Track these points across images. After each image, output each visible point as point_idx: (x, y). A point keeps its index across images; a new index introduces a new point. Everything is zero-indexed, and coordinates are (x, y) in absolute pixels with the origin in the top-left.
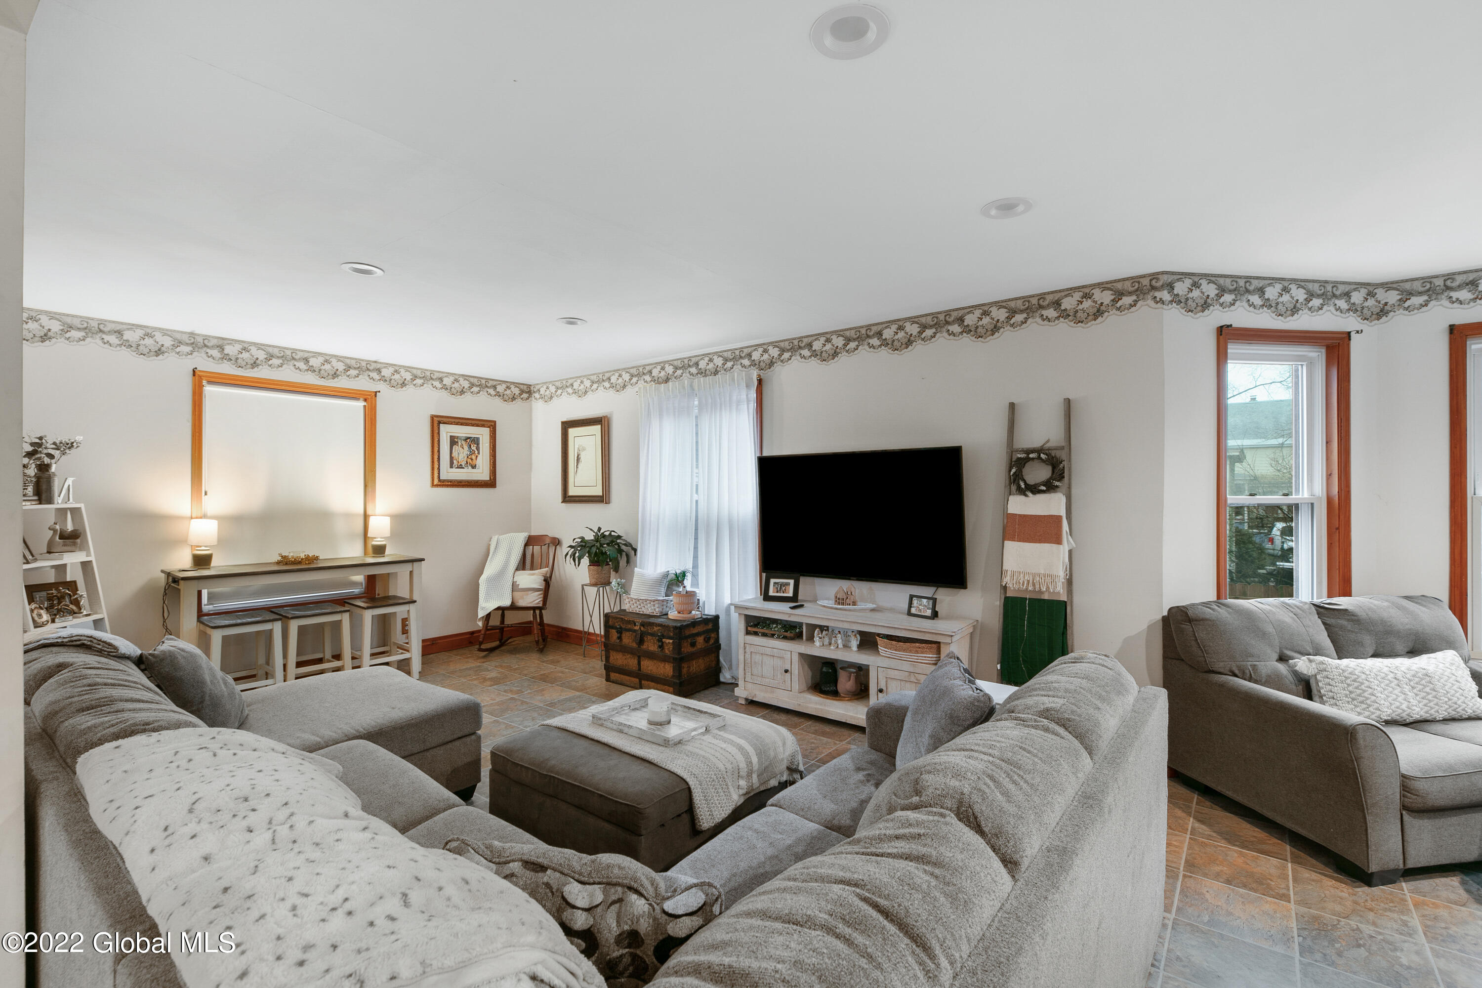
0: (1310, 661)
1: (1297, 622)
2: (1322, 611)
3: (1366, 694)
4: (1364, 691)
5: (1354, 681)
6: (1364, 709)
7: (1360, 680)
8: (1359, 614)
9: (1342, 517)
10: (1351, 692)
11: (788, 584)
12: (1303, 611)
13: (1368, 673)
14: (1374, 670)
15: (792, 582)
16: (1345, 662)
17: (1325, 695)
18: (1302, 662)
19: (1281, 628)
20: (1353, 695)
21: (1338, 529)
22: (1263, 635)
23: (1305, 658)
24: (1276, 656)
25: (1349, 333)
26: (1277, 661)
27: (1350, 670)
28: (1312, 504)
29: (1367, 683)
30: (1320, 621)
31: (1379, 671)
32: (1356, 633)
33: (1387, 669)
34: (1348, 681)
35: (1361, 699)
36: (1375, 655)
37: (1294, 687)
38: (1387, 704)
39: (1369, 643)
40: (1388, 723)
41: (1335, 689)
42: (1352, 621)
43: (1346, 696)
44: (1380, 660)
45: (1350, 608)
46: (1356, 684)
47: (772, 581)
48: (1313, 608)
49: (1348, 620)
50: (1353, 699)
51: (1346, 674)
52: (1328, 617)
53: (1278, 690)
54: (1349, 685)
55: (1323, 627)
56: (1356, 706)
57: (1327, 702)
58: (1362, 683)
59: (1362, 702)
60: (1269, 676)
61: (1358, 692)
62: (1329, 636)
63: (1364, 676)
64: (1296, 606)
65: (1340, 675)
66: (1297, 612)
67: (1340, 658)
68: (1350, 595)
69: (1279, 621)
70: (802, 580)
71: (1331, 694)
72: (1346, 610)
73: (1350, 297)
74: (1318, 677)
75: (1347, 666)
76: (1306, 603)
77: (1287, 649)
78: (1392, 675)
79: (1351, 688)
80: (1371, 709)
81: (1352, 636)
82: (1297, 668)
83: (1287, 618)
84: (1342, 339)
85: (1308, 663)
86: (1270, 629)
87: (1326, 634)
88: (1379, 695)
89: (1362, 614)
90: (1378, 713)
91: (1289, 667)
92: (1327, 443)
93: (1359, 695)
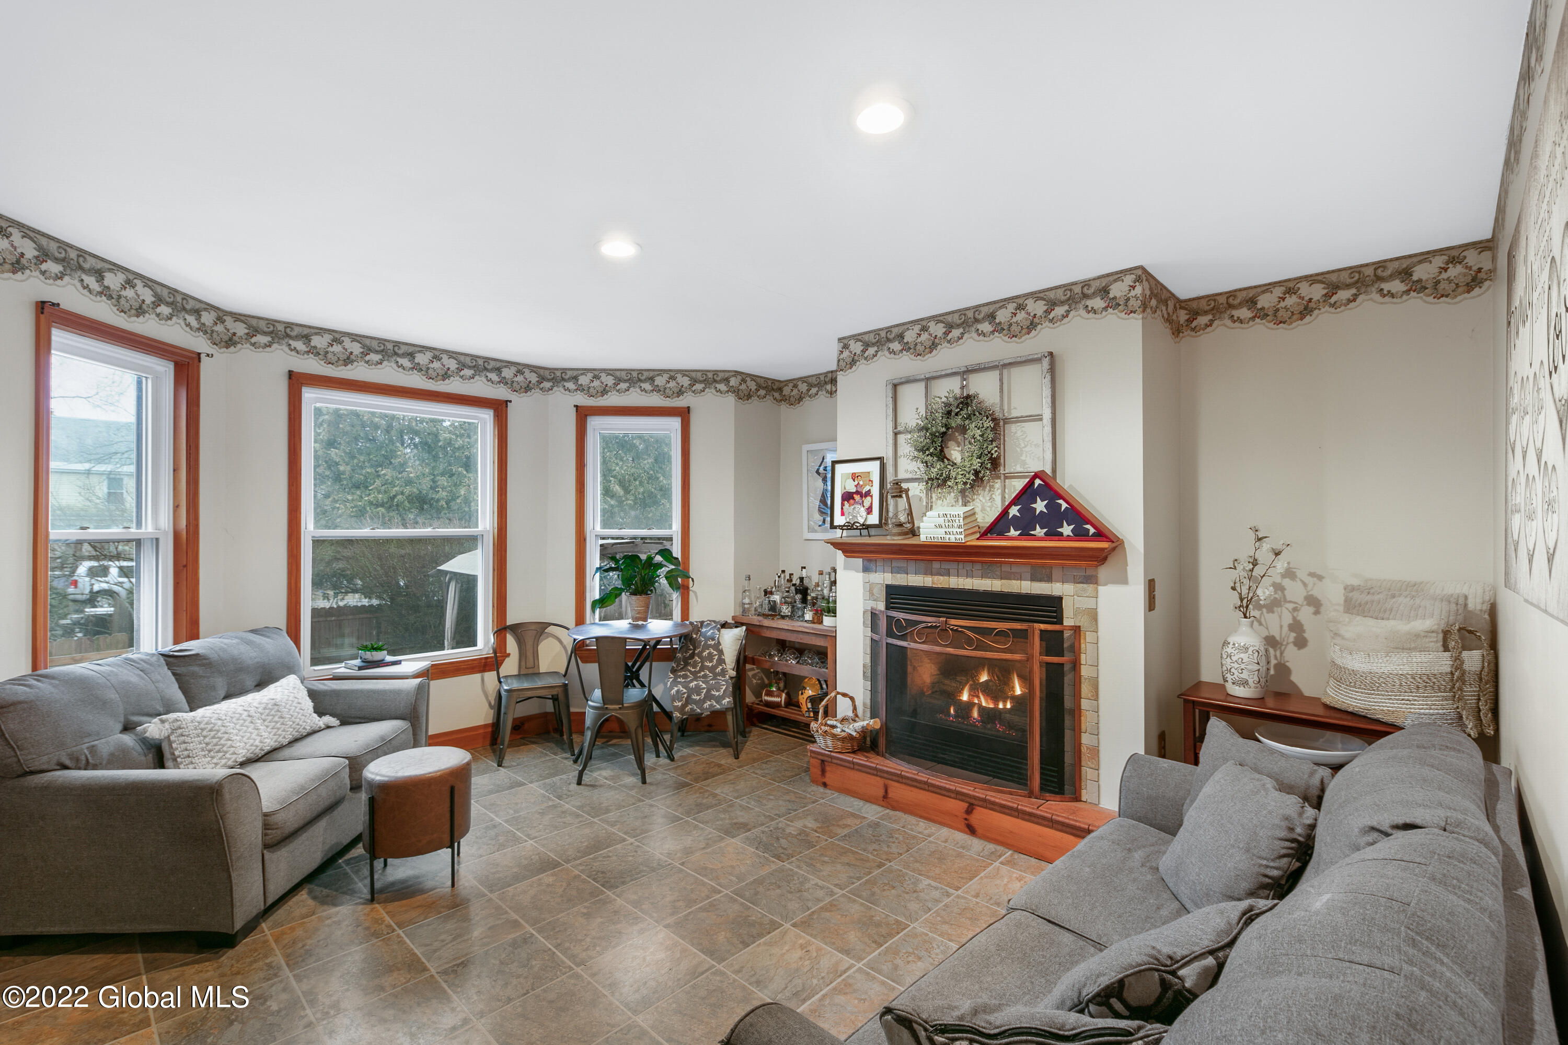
0: (163, 721)
1: (143, 679)
2: (170, 659)
3: (222, 742)
4: (220, 738)
5: (211, 730)
6: (221, 758)
7: (216, 728)
8: (211, 656)
9: (190, 554)
10: (207, 744)
12: (151, 665)
13: (224, 718)
14: (230, 714)
16: (200, 712)
17: (179, 756)
18: (152, 725)
19: (125, 690)
20: (209, 747)
21: (185, 566)
22: (102, 704)
23: (156, 720)
24: (119, 727)
25: (199, 354)
26: (121, 732)
27: (206, 720)
28: (157, 540)
29: (223, 729)
30: (169, 673)
31: (234, 713)
32: (208, 677)
33: (241, 708)
34: (205, 733)
35: (217, 748)
36: (227, 697)
37: (143, 758)
38: (242, 744)
39: (221, 685)
40: (242, 764)
41: (191, 746)
42: (203, 665)
43: (203, 750)
44: (234, 700)
45: (200, 651)
46: (212, 733)
48: (162, 659)
49: (200, 665)
50: (210, 751)
51: (202, 726)
52: (178, 666)
53: (124, 768)
54: (205, 737)
55: (173, 679)
56: (213, 757)
57: (182, 763)
58: (218, 731)
59: (219, 751)
60: (112, 755)
61: (215, 741)
62: (180, 688)
63: (220, 723)
64: (142, 660)
65: (196, 729)
66: (143, 667)
67: (192, 710)
68: (198, 638)
69: (123, 682)
71: (186, 753)
72: (197, 655)
73: (200, 316)
74: (172, 738)
75: (203, 717)
76: (153, 655)
77: (133, 714)
78: (246, 713)
79: (207, 740)
80: (228, 755)
81: (204, 682)
82: (147, 735)
83: (132, 677)
84: (192, 358)
85: (160, 726)
86: (112, 695)
87: (176, 686)
88: (235, 738)
89: (213, 656)
90: (235, 756)
91: (136, 735)
92: (174, 470)
93: (216, 745)
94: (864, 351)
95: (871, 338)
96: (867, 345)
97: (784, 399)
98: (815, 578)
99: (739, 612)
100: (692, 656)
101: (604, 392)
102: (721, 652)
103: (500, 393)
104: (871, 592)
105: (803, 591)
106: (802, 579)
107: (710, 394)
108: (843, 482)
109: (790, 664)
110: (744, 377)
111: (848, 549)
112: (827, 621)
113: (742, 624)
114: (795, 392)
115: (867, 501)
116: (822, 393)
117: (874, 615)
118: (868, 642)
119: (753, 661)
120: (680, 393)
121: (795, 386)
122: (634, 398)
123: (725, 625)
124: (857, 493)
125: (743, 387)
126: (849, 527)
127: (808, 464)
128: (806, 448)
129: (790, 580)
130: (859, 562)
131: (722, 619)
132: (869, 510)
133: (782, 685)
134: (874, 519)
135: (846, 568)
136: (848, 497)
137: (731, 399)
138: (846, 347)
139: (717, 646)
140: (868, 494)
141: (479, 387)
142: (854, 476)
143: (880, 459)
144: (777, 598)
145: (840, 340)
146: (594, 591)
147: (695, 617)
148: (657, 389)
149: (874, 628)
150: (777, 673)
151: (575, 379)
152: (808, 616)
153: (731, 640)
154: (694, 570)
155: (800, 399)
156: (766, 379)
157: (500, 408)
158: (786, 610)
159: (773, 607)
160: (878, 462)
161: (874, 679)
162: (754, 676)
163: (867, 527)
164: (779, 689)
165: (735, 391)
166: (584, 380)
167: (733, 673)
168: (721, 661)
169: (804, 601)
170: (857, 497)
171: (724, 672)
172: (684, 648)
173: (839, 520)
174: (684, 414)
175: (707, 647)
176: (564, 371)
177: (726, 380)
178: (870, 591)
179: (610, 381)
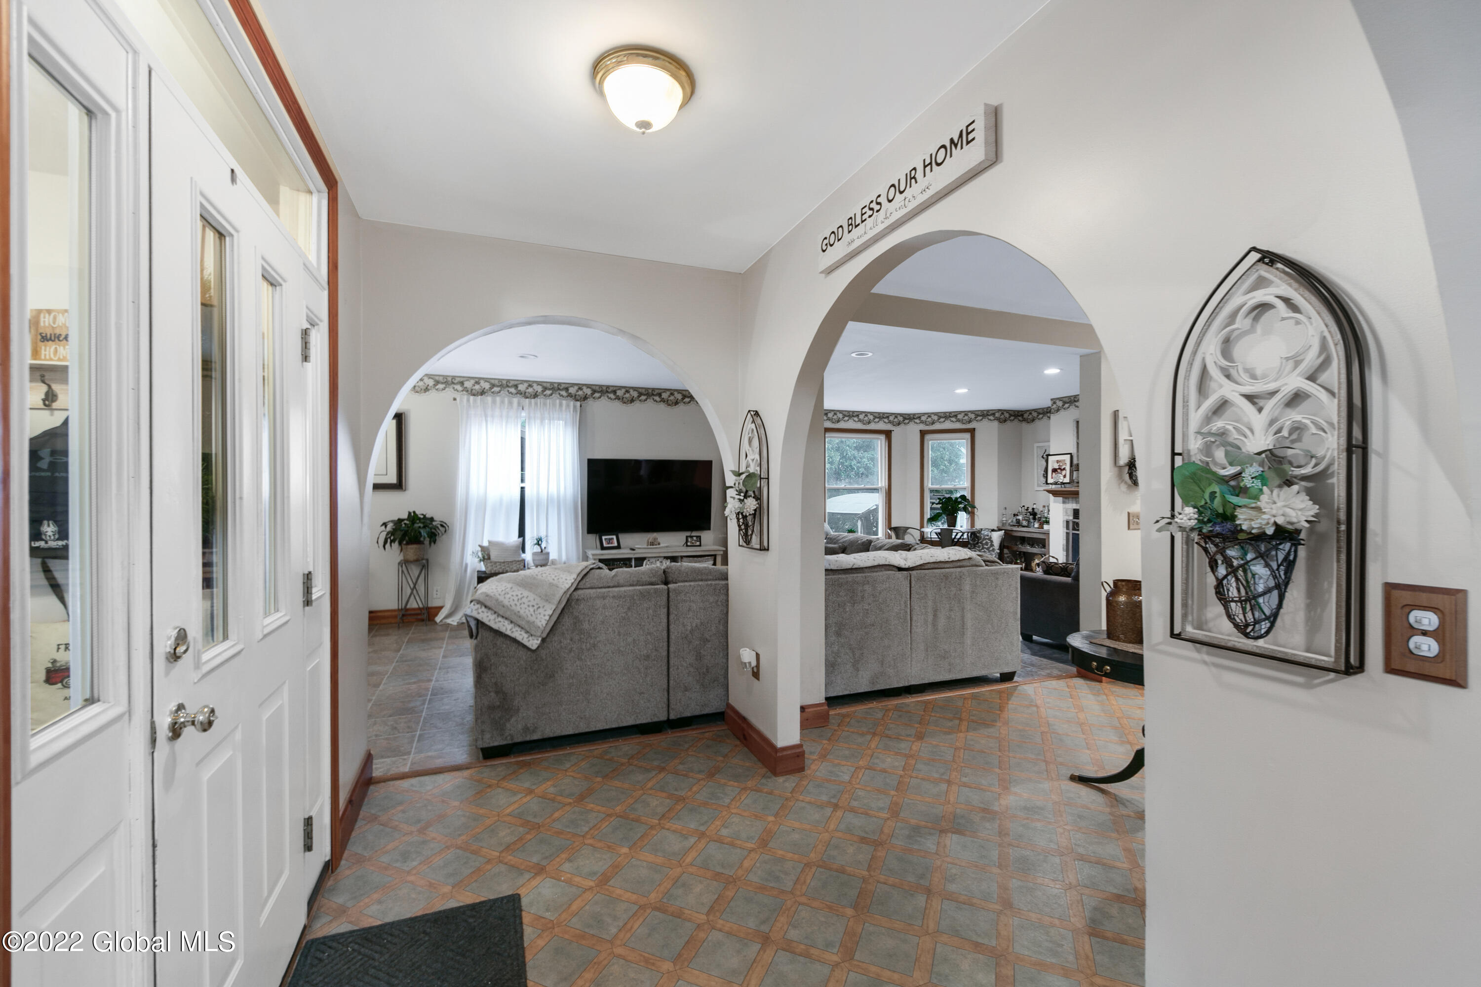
11: (613, 539)
15: (614, 537)
47: (604, 538)
70: (621, 536)
94: (1063, 405)
95: (1066, 400)
96: (1065, 403)
97: (1024, 420)
98: (1041, 509)
99: (1000, 525)
100: (977, 543)
101: (933, 423)
102: (992, 542)
103: (888, 427)
104: (1066, 513)
105: (1034, 514)
106: (1033, 509)
107: (985, 421)
108: (1053, 463)
109: (1029, 549)
110: (1002, 412)
111: (1055, 493)
112: (1046, 527)
113: (1002, 530)
114: (1030, 416)
115: (1064, 472)
116: (1045, 418)
117: (1067, 522)
118: (1065, 534)
119: (1008, 548)
120: (970, 421)
121: (1031, 414)
122: (948, 425)
123: (993, 530)
124: (1059, 469)
125: (1002, 417)
126: (1056, 483)
127: (1037, 453)
128: (1036, 445)
129: (1027, 510)
130: (1061, 499)
131: (992, 528)
132: (1065, 476)
133: (1023, 560)
134: (1067, 480)
135: (1055, 502)
136: (1054, 470)
137: (996, 423)
138: (1055, 403)
139: (990, 539)
140: (1064, 469)
141: (882, 426)
142: (1058, 462)
143: (1071, 454)
144: (1020, 517)
145: (1052, 400)
146: (928, 515)
147: (978, 526)
148: (958, 420)
149: (1068, 528)
150: (1020, 552)
151: (919, 418)
152: (1037, 525)
153: (997, 537)
154: (977, 504)
155: (1033, 420)
156: (1014, 411)
157: (888, 434)
158: (1025, 523)
159: (1018, 521)
160: (1069, 456)
161: (1067, 551)
162: (1008, 557)
163: (1063, 483)
164: (1021, 561)
165: (998, 419)
166: (923, 418)
167: (998, 551)
168: (992, 545)
169: (1034, 519)
170: (1059, 471)
171: (993, 550)
172: (973, 540)
173: (1050, 480)
174: (972, 432)
175: (985, 539)
176: (914, 414)
177: (994, 414)
178: (1066, 511)
179: (936, 418)
